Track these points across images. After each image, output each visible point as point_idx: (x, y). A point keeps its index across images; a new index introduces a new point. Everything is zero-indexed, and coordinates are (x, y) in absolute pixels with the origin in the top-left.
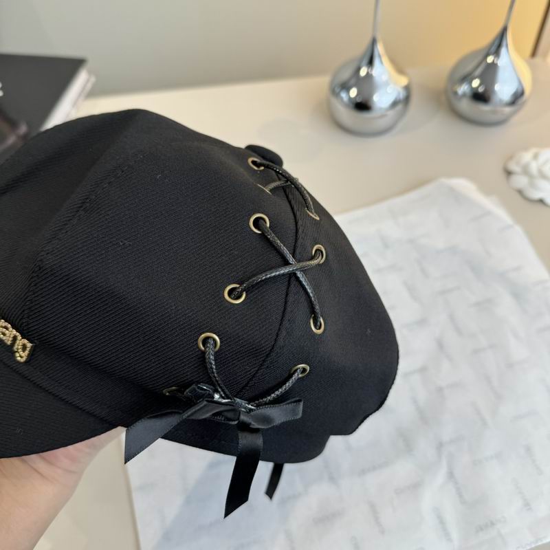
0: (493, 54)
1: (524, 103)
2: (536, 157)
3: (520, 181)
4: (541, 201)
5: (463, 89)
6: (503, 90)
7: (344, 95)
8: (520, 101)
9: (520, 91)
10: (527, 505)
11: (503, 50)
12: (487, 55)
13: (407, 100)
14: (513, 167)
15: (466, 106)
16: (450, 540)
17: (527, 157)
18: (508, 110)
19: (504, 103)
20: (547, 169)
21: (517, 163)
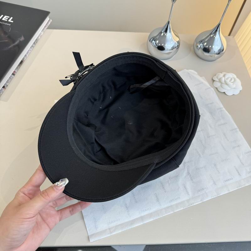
1: (223, 53)
2: (224, 76)
3: (217, 85)
4: (224, 93)
6: (216, 48)
7: (154, 42)
8: (221, 53)
9: (222, 49)
12: (211, 34)
13: (178, 46)
14: (215, 79)
15: (200, 52)
17: (221, 75)
18: (216, 56)
19: (215, 53)
20: (228, 81)
21: (217, 78)
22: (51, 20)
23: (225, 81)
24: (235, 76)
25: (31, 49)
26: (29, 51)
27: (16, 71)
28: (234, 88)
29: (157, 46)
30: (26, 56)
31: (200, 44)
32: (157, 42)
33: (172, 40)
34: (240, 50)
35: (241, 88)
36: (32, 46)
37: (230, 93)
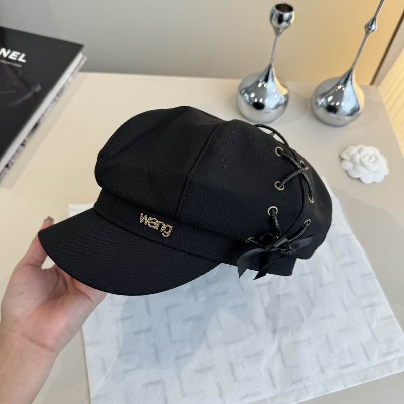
0: (342, 84)
1: (359, 114)
2: (359, 151)
3: (348, 165)
4: (359, 179)
5: (322, 101)
6: (346, 105)
7: (246, 95)
8: (355, 114)
9: (357, 107)
10: (322, 371)
11: (349, 83)
12: (338, 85)
13: (286, 103)
14: (345, 156)
15: (322, 112)
16: (275, 388)
17: (355, 150)
18: (348, 118)
19: (346, 113)
20: (365, 160)
21: (348, 154)
22: (86, 58)
23: (361, 161)
24: (377, 152)
25: (52, 105)
26: (48, 107)
27: (27, 140)
28: (375, 172)
29: (251, 103)
30: (43, 115)
31: (321, 99)
32: (253, 95)
33: (276, 93)
34: (387, 107)
35: (386, 171)
36: (54, 100)
37: (367, 180)
